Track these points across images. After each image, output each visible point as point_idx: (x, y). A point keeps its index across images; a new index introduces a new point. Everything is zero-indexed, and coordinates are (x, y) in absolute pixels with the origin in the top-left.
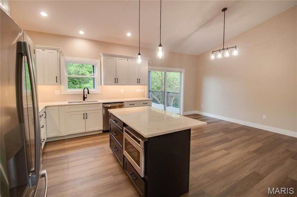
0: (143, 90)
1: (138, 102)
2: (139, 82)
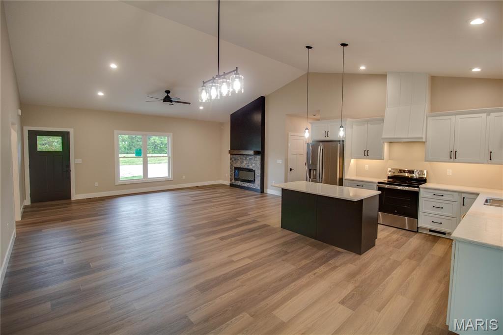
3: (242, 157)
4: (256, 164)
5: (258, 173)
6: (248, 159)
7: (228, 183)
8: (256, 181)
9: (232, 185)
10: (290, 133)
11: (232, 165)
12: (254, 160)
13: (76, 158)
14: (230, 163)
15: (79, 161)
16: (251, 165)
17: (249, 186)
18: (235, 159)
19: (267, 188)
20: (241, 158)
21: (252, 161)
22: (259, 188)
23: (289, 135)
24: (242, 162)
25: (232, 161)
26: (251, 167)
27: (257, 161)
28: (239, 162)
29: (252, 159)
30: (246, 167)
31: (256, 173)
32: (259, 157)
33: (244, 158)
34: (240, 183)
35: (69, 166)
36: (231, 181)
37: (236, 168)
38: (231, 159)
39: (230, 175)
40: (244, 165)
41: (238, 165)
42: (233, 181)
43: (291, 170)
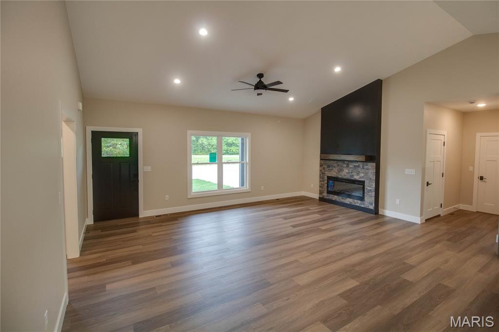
3: (340, 163)
4: (367, 173)
5: (370, 186)
6: (350, 166)
7: (316, 196)
8: (366, 198)
9: (322, 200)
10: (428, 130)
11: (322, 174)
12: (363, 168)
13: (144, 165)
14: (320, 170)
15: (148, 169)
16: (358, 174)
17: (353, 204)
18: (329, 166)
19: (384, 208)
20: (338, 165)
21: (359, 170)
22: (372, 207)
23: (428, 133)
24: (341, 170)
25: (324, 168)
26: (356, 177)
27: (368, 169)
28: (335, 170)
29: (358, 166)
30: (348, 177)
31: (366, 187)
32: (371, 166)
33: (345, 166)
34: (335, 198)
35: (136, 175)
36: (321, 193)
37: (329, 178)
38: (321, 165)
39: (320, 187)
40: (345, 173)
41: (333, 173)
42: (325, 194)
43: (428, 184)
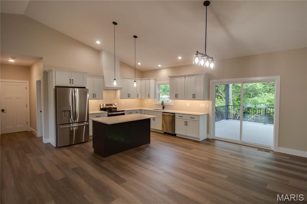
0: (208, 105)
1: (186, 115)
2: (194, 97)
